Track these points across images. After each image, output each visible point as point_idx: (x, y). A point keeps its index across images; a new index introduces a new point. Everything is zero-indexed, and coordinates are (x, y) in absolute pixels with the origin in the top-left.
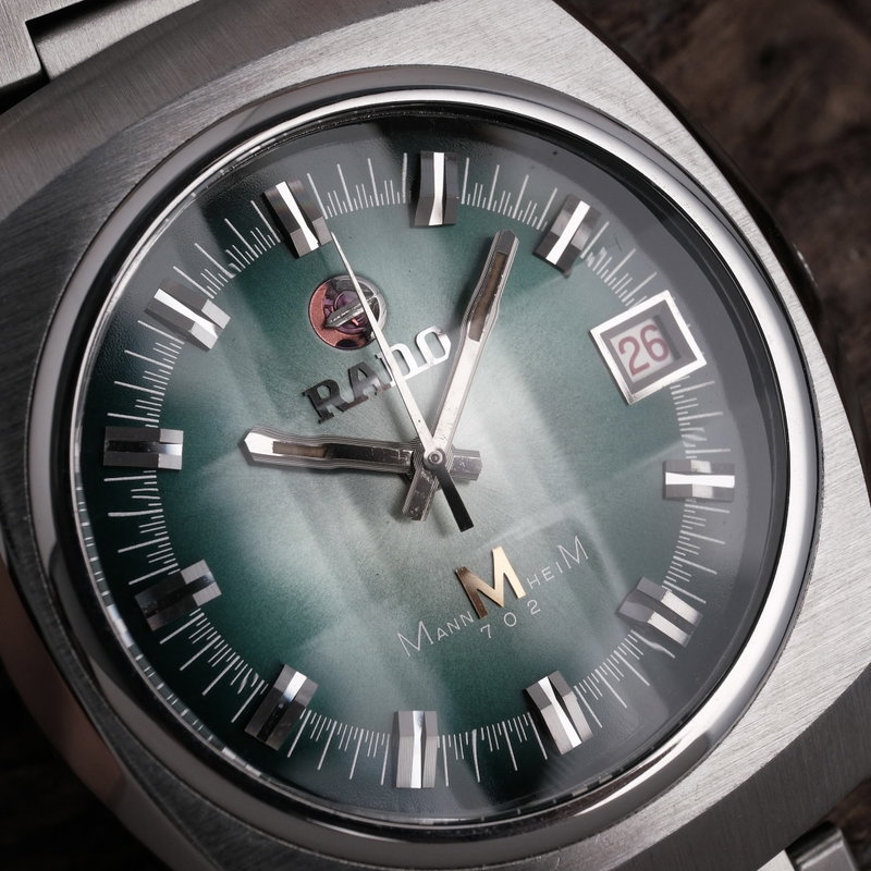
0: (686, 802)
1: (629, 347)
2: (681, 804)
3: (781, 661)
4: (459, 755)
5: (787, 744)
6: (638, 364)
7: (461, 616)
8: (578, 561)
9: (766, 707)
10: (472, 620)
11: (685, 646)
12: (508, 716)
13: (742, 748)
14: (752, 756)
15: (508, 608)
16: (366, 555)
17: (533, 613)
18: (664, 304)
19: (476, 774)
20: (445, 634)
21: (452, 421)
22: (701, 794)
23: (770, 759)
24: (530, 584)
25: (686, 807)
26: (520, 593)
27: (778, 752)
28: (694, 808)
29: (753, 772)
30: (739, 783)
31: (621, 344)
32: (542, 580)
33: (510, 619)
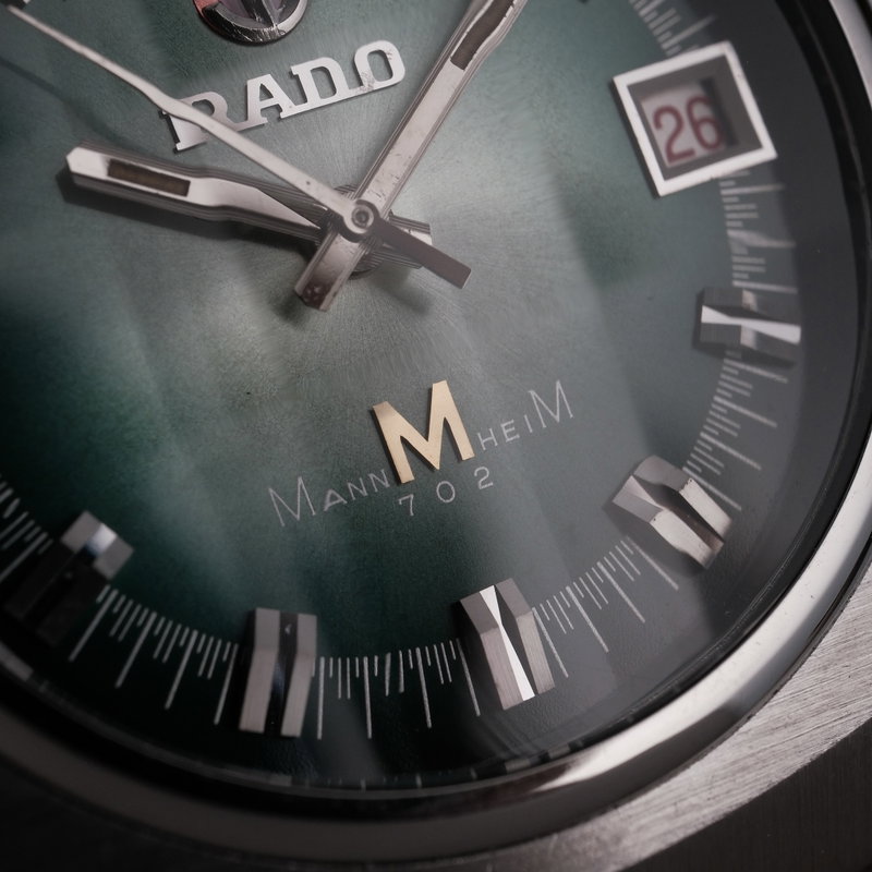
0: (694, 800)
1: (668, 122)
2: (685, 803)
3: (854, 600)
4: (344, 691)
5: (852, 729)
6: (678, 147)
7: (372, 476)
8: (557, 418)
9: (825, 668)
10: (387, 484)
11: (707, 567)
12: (425, 641)
13: (786, 726)
14: (800, 741)
15: (444, 473)
16: (233, 359)
17: (481, 487)
18: (721, 62)
19: (366, 725)
20: (341, 499)
21: (400, 174)
22: (715, 792)
23: (825, 748)
24: (483, 442)
25: (694, 807)
26: (466, 452)
27: (839, 739)
28: (706, 811)
29: (799, 766)
30: (776, 780)
31: (659, 113)
32: (500, 437)
33: (446, 491)
